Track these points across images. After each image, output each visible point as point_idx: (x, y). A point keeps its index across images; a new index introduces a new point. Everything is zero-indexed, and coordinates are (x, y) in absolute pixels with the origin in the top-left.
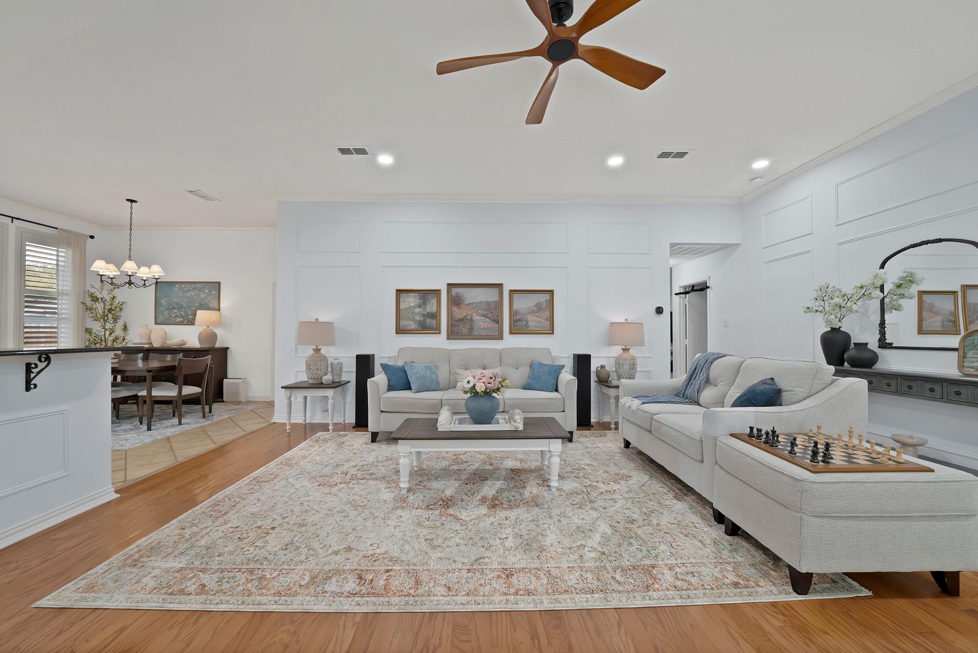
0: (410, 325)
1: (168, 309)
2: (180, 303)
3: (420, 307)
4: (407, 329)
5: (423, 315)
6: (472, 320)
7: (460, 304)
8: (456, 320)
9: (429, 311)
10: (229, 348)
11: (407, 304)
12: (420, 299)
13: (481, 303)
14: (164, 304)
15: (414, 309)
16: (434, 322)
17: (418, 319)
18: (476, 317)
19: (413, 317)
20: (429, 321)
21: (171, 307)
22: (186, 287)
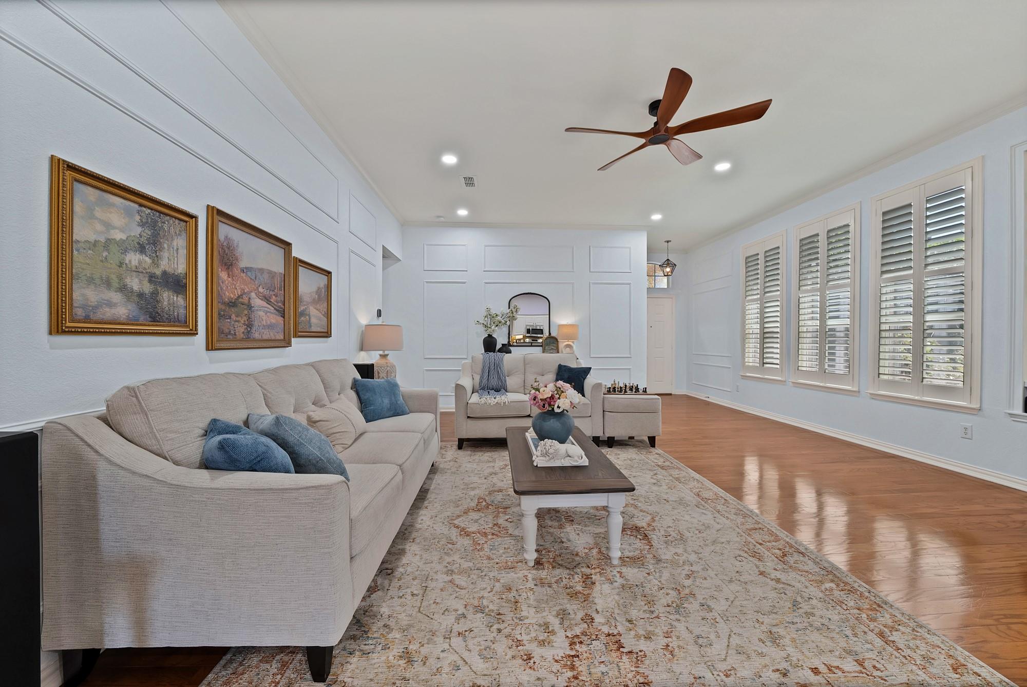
0: (110, 304)
3: (142, 249)
4: (99, 315)
5: (152, 278)
6: (250, 307)
7: (231, 265)
8: (224, 303)
9: (170, 270)
11: (99, 227)
12: (142, 224)
13: (261, 270)
15: (125, 251)
16: (180, 301)
17: (136, 288)
18: (257, 302)
19: (120, 278)
20: (167, 298)
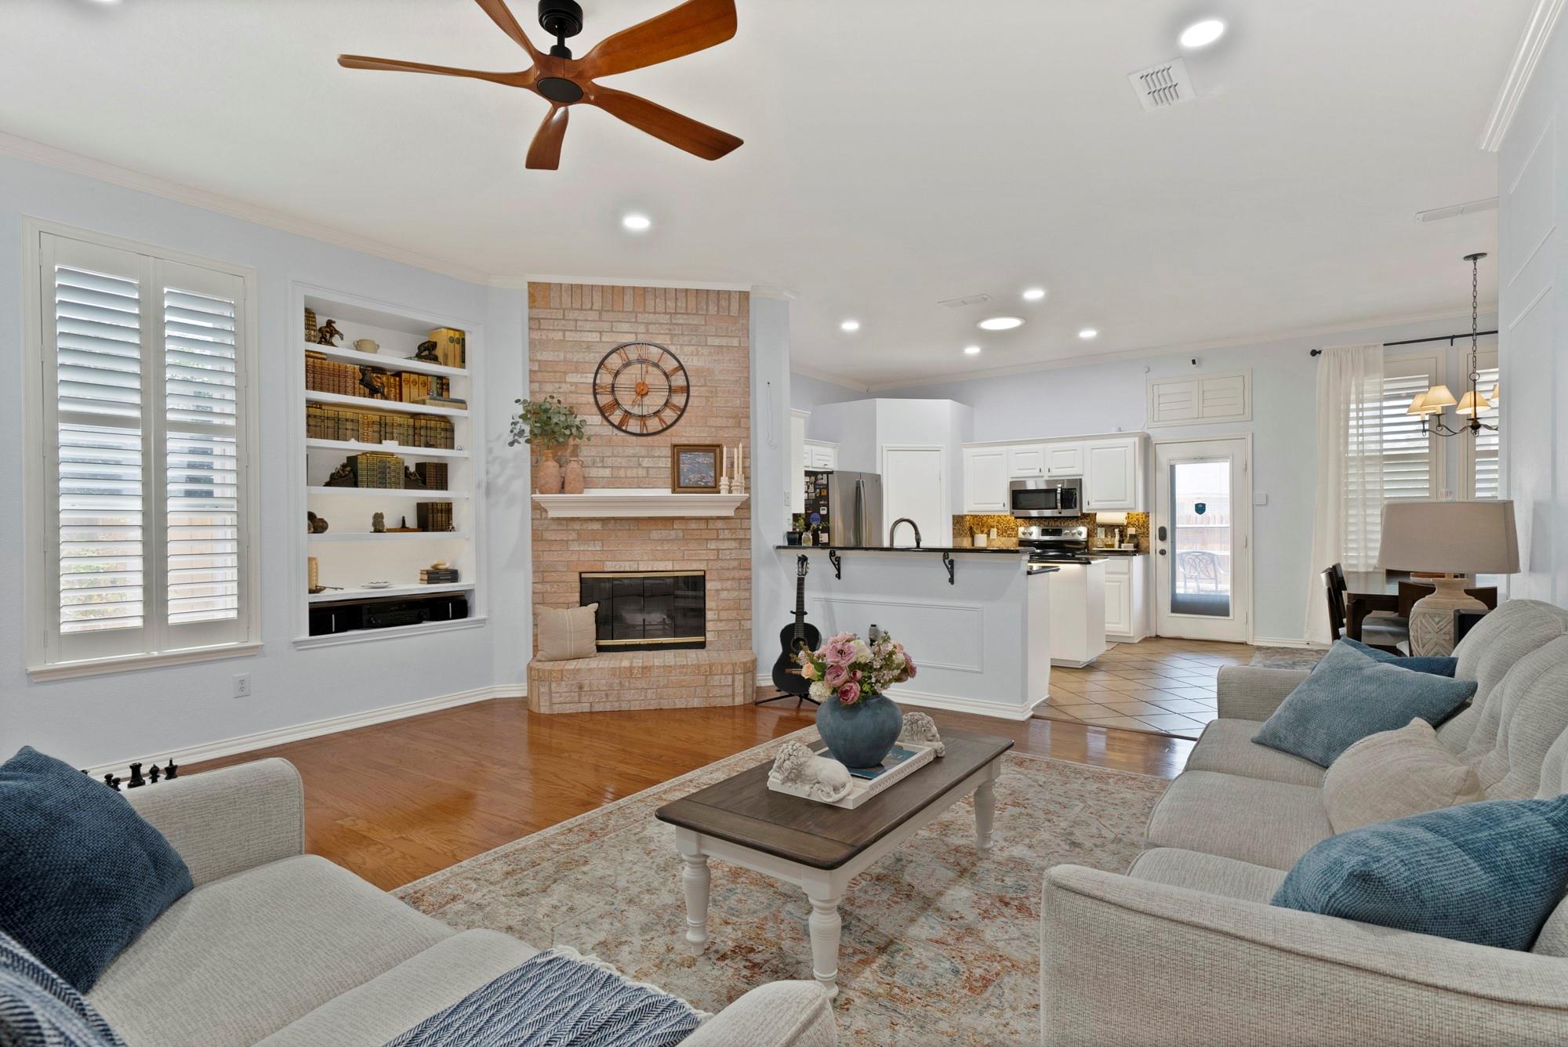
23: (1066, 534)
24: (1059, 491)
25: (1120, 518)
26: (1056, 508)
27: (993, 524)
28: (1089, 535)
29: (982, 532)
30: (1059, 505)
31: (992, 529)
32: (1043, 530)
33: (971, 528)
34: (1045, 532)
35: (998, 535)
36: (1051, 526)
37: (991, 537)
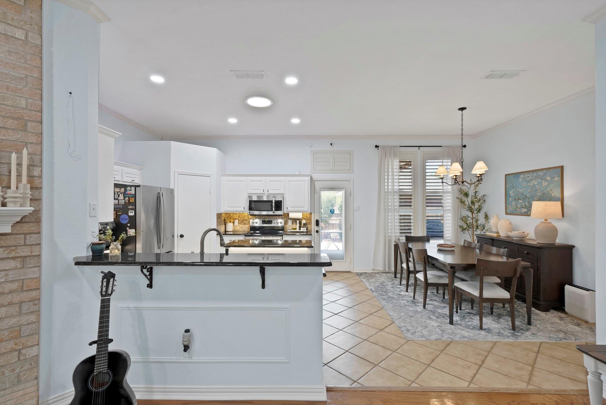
1: (515, 200)
2: (524, 194)
10: (573, 247)
14: (512, 195)
21: (517, 198)
22: (529, 177)
23: (274, 223)
24: (274, 201)
25: (299, 215)
26: (272, 210)
27: (236, 218)
28: (285, 224)
29: (230, 222)
30: (274, 209)
31: (236, 220)
32: (263, 221)
33: (225, 220)
34: (264, 222)
35: (239, 223)
36: (267, 220)
37: (235, 224)
